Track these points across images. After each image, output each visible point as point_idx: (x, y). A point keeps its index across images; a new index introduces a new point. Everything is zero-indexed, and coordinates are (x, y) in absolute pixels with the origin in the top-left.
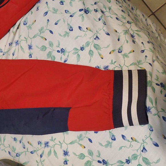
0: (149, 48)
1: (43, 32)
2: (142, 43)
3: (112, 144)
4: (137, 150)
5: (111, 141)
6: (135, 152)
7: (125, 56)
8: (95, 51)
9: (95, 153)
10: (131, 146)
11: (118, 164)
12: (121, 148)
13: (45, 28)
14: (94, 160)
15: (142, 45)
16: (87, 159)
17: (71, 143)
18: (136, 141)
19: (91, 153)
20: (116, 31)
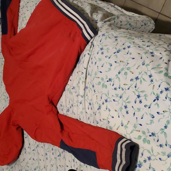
0: (166, 54)
1: (97, 74)
2: (160, 53)
3: (154, 121)
4: (168, 117)
5: (152, 119)
6: (168, 119)
7: (148, 65)
8: (128, 71)
9: (146, 131)
10: (164, 116)
11: (161, 131)
12: (159, 121)
13: (97, 72)
14: (147, 136)
15: (160, 54)
16: (143, 138)
17: (131, 133)
18: (166, 112)
19: (144, 133)
20: (139, 54)
